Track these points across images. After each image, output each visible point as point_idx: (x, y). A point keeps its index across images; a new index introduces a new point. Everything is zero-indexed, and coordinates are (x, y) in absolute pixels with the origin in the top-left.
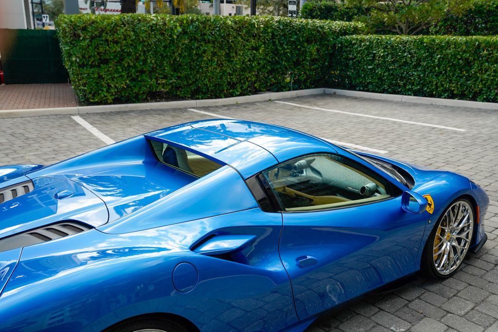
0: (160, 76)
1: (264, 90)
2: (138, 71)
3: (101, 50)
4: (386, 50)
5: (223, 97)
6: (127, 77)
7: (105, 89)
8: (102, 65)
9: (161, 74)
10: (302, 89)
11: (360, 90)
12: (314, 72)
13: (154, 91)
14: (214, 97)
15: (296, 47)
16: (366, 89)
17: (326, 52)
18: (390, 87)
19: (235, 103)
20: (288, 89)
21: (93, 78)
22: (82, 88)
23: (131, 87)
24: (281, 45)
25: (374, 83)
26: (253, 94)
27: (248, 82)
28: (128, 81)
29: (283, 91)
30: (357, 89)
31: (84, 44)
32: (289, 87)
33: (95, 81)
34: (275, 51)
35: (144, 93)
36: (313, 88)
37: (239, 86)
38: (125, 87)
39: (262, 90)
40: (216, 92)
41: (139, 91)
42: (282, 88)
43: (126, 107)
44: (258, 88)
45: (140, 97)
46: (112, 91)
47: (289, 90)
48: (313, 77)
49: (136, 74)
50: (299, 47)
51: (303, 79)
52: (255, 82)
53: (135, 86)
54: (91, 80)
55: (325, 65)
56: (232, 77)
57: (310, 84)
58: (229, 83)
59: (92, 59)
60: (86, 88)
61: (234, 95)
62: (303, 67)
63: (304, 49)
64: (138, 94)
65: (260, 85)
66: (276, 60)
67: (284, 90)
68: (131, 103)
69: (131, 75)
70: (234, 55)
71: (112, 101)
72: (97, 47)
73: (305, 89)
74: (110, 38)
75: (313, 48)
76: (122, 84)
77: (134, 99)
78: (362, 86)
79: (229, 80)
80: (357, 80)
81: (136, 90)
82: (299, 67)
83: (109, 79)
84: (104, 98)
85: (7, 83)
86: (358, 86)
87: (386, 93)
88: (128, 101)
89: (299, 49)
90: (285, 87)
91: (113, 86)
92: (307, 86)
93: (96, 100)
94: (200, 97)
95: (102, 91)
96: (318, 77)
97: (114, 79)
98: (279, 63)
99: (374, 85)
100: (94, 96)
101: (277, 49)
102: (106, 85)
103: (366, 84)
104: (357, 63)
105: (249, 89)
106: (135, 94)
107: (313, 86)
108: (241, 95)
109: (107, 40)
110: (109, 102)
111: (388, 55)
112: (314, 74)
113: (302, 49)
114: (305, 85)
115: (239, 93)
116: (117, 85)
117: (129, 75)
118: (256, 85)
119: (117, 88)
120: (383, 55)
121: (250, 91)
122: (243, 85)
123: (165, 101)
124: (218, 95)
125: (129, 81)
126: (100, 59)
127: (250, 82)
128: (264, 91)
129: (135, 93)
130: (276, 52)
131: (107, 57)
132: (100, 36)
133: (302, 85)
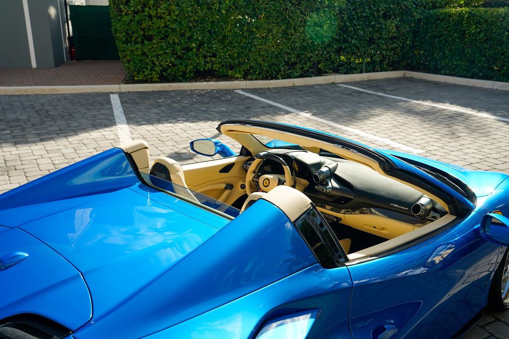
0: (208, 54)
1: (331, 71)
2: (184, 49)
3: (144, 26)
4: (480, 26)
5: (280, 78)
6: (173, 54)
7: (149, 67)
8: (146, 42)
9: (210, 52)
10: (378, 71)
11: (446, 74)
12: (393, 52)
13: (202, 70)
14: (270, 78)
15: (370, 23)
16: (453, 72)
17: (408, 29)
18: (481, 71)
19: (292, 85)
20: (360, 70)
21: (137, 55)
22: (127, 65)
23: (177, 65)
24: (351, 20)
25: (462, 65)
26: (316, 76)
27: (310, 62)
28: (173, 59)
29: (353, 73)
30: (443, 72)
31: (126, 19)
32: (361, 69)
33: (138, 58)
34: (343, 28)
35: (190, 72)
36: (392, 70)
37: (299, 66)
38: (170, 65)
39: (328, 71)
40: (272, 73)
41: (186, 70)
42: (352, 70)
43: (169, 86)
44: (322, 69)
45: (187, 76)
46: (157, 69)
47: (361, 72)
48: (391, 58)
49: (182, 52)
50: (372, 23)
51: (378, 60)
52: (319, 63)
53: (181, 64)
54: (135, 57)
55: (407, 44)
56: (290, 56)
57: (388, 65)
58: (287, 63)
59: (135, 35)
60: (130, 66)
61: (293, 76)
62: (378, 46)
63: (380, 25)
64: (184, 73)
65: (325, 66)
66: (344, 37)
67: (355, 72)
68: (178, 82)
69: (177, 52)
70: (293, 32)
71: (157, 79)
72: (139, 23)
73: (381, 71)
74: (153, 13)
75: (392, 25)
76: (166, 62)
77: (181, 79)
78: (449, 69)
79: (286, 60)
80: (443, 62)
81: (182, 68)
82: (373, 46)
83: (154, 57)
84: (149, 77)
85: (78, 60)
86: (444, 69)
87: (477, 79)
88: (174, 80)
89: (374, 25)
90: (355, 69)
91: (157, 63)
92: (384, 69)
93: (140, 78)
94: (253, 77)
95: (147, 68)
96: (397, 58)
97: (159, 57)
98: (348, 42)
99: (462, 69)
100: (138, 73)
101: (345, 25)
102: (151, 63)
103: (453, 66)
104: (444, 42)
105: (311, 70)
106: (182, 73)
107: (391, 68)
108: (301, 76)
109: (150, 16)
110: (154, 80)
111: (480, 32)
112: (392, 54)
113: (377, 26)
114: (381, 67)
115: (298, 74)
116: (162, 63)
117: (175, 52)
118: (320, 66)
119: (162, 67)
120: (474, 32)
121: (312, 72)
122: (304, 65)
123: (215, 81)
124: (274, 76)
125: (175, 59)
126: (144, 35)
127: (312, 63)
128: (330, 73)
129: (182, 71)
130: (345, 29)
131: (151, 33)
132: (143, 11)
133: (377, 66)
